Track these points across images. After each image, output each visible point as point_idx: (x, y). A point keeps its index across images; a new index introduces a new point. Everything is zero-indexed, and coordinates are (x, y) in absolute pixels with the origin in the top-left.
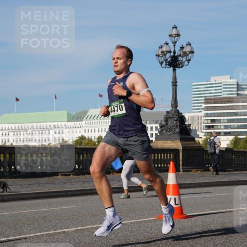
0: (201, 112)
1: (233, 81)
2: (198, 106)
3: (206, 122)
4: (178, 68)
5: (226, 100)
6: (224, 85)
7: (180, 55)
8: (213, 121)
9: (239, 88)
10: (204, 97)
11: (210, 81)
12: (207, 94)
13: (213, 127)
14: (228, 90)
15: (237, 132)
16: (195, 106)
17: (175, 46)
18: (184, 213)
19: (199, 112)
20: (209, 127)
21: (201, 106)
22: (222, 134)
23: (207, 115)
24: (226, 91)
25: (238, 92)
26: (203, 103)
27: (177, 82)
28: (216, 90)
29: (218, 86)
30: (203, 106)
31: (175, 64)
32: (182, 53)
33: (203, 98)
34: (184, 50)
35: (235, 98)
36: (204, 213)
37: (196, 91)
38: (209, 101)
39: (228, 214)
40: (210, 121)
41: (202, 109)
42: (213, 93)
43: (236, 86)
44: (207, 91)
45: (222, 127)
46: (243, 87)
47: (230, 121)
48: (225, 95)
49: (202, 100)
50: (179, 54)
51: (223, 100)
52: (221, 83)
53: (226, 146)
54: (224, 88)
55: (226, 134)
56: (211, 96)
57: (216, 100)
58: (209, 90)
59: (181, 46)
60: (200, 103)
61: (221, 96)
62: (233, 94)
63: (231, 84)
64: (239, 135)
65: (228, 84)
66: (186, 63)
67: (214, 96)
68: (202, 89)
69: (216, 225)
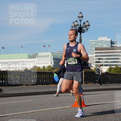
0: (93, 54)
1: (109, 40)
2: (92, 52)
3: (96, 59)
4: (82, 33)
5: (106, 49)
7: (83, 27)
8: (99, 59)
9: (112, 43)
10: (95, 47)
11: (98, 39)
12: (97, 46)
13: (99, 62)
14: (106, 44)
15: (111, 64)
16: (91, 52)
17: (81, 22)
18: (85, 104)
19: (92, 54)
20: (97, 62)
21: (93, 52)
22: (104, 65)
23: (96, 56)
24: (105, 44)
25: (112, 45)
26: (94, 50)
27: (81, 40)
28: (101, 44)
30: (95, 51)
31: (81, 31)
32: (84, 26)
33: (95, 48)
34: (85, 24)
35: (110, 48)
36: (95, 104)
37: (91, 44)
38: (98, 49)
39: (106, 104)
40: (98, 59)
41: (94, 53)
42: (99, 45)
43: (110, 42)
44: (96, 44)
45: (104, 62)
46: (114, 42)
47: (107, 59)
48: (105, 46)
49: (94, 49)
50: (83, 26)
51: (104, 49)
52: (103, 41)
53: (105, 71)
54: (105, 43)
55: (105, 65)
56: (98, 47)
57: (101, 49)
58: (98, 44)
59: (84, 22)
60: (93, 50)
61: (103, 47)
62: (109, 46)
63: (108, 41)
64: (112, 66)
65: (106, 41)
66: (86, 30)
67: (100, 47)
68: (94, 44)
69: (100, 110)
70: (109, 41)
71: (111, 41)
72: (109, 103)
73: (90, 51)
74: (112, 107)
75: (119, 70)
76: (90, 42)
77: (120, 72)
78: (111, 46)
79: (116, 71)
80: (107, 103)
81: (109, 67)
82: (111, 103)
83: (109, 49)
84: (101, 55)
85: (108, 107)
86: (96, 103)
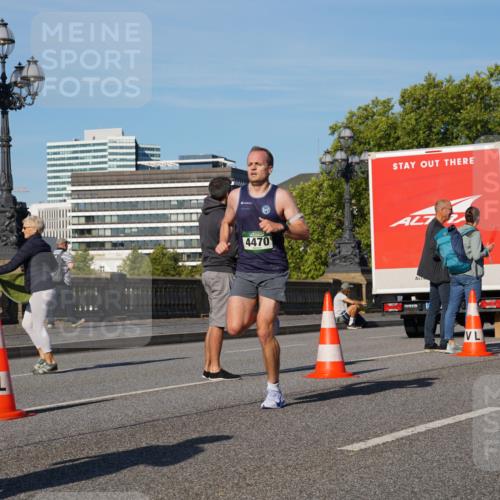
0: (65, 201)
1: (130, 140)
2: (58, 190)
3: (75, 221)
4: (12, 109)
5: (115, 178)
6: (111, 147)
7: (16, 84)
8: (89, 219)
9: (140, 153)
10: (72, 170)
11: (83, 139)
12: (78, 164)
13: (89, 231)
14: (119, 157)
15: (138, 241)
16: (53, 190)
17: (4, 63)
18: (18, 406)
19: (61, 201)
20: (82, 233)
21: (65, 189)
22: (108, 246)
23: (76, 208)
24: (114, 160)
25: (139, 163)
26: (68, 183)
27: (10, 139)
28: (94, 157)
29: (98, 148)
30: (70, 188)
31: (6, 101)
32: (19, 79)
33: (69, 174)
34: (24, 73)
35: (131, 173)
36: (60, 404)
37: (54, 159)
38: (81, 179)
39: (108, 404)
40: (83, 220)
41: (67, 195)
42: (89, 163)
43: (134, 151)
44: (77, 158)
45: (108, 233)
46: (147, 152)
47: (123, 219)
48: (112, 167)
49: (66, 177)
50: (13, 80)
51: (108, 178)
52: (105, 144)
53: (115, 270)
54: (111, 154)
55: (116, 246)
56: (85, 170)
57: (95, 178)
58: (82, 158)
59: (17, 65)
60: (63, 183)
61: (105, 169)
62: (128, 165)
63: (125, 145)
64: (140, 248)
65: (118, 145)
66: (29, 100)
67: (91, 169)
68: (66, 156)
69: (81, 428)
70: (131, 148)
71: (137, 147)
72: (121, 397)
73: (53, 186)
74: (130, 414)
75: (170, 263)
76: (49, 151)
77: (172, 272)
78: (138, 167)
79: (159, 267)
80: (113, 399)
81: (129, 251)
82: (126, 398)
83: (128, 177)
84: (98, 203)
85: (113, 415)
86: (64, 401)
